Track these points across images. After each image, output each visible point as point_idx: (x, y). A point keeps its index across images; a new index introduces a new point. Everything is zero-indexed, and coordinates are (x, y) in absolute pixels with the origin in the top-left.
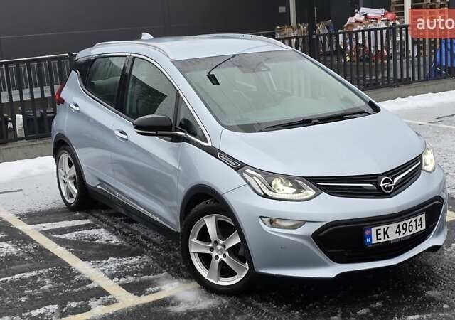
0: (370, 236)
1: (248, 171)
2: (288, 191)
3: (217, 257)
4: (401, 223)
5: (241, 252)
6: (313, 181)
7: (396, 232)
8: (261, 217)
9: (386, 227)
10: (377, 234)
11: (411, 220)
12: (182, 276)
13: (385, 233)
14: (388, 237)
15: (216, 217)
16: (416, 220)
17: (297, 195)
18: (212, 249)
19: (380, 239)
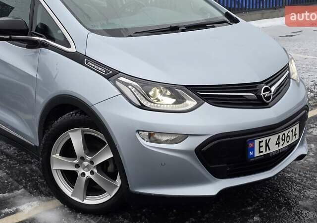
0: (253, 149)
1: (121, 79)
2: (167, 101)
3: (83, 174)
4: (281, 134)
5: (110, 168)
6: (195, 90)
7: (277, 144)
8: (138, 131)
9: (268, 138)
10: (260, 147)
11: (288, 131)
12: (41, 193)
13: (267, 145)
14: (269, 150)
15: (82, 132)
16: (292, 131)
17: (177, 106)
18: (77, 166)
19: (262, 152)
